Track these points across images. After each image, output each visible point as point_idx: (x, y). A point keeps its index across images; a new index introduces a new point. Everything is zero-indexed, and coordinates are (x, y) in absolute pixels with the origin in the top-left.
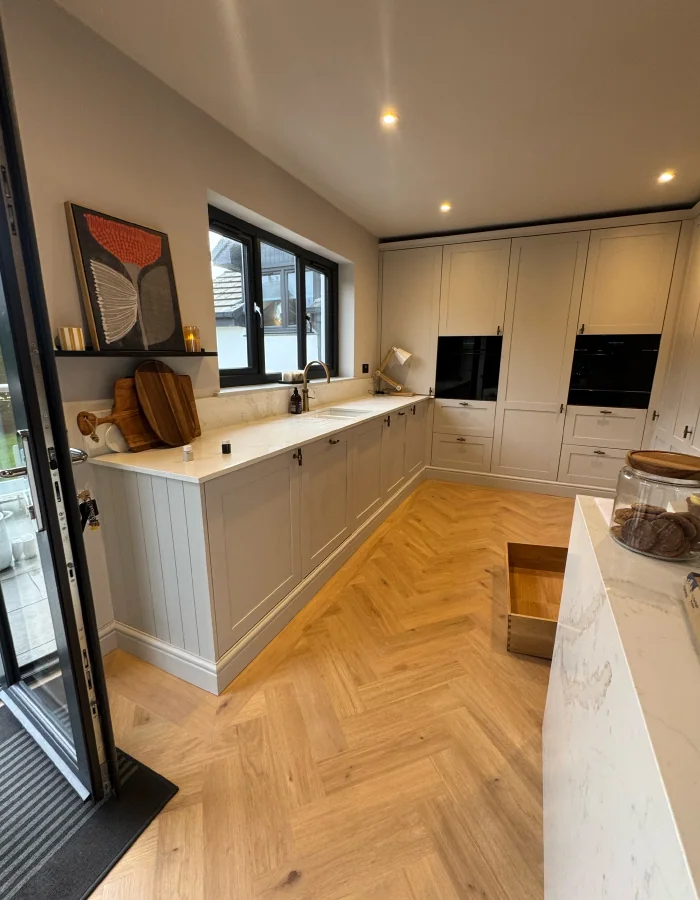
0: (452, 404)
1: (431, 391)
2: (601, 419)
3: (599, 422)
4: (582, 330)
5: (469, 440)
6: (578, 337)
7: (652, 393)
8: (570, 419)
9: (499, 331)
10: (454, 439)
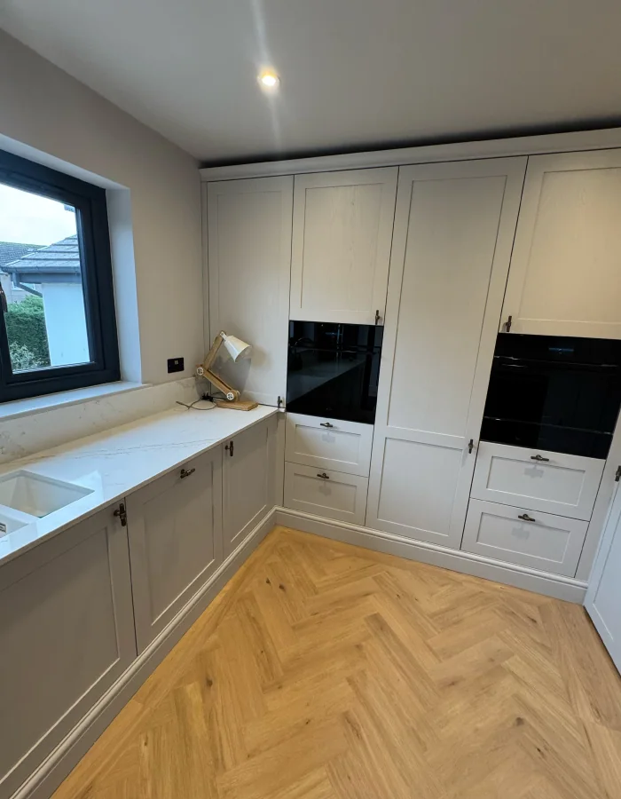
0: (310, 423)
1: (280, 402)
2: (532, 466)
3: (527, 472)
4: (508, 325)
5: (332, 476)
6: (500, 336)
7: (615, 435)
8: (484, 463)
9: (378, 318)
10: (314, 473)
